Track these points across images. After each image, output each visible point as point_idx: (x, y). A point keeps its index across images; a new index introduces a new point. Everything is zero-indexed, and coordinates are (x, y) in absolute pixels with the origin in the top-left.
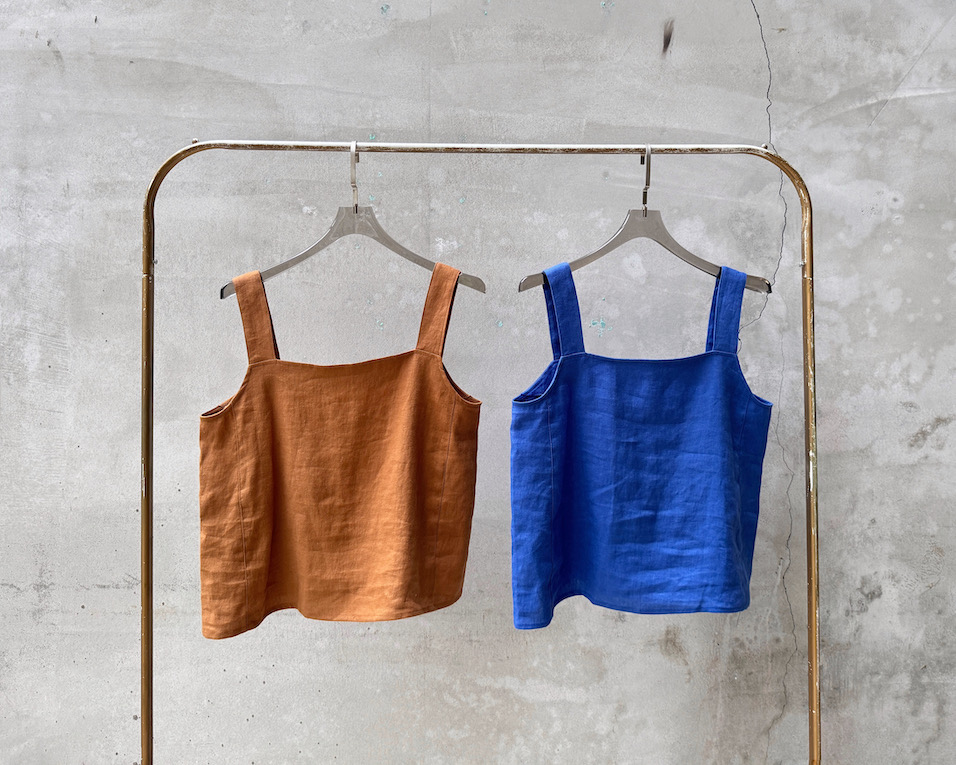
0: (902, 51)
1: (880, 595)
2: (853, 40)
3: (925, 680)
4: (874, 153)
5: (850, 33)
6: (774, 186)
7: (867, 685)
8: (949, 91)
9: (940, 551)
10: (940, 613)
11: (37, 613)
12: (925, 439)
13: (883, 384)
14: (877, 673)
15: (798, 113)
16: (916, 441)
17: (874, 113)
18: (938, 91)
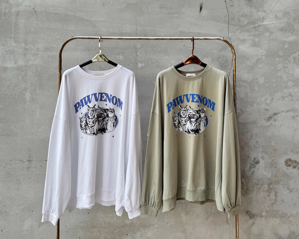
0: (264, 11)
1: (259, 163)
2: (251, 8)
4: (257, 39)
6: (230, 49)
7: (255, 188)
8: (277, 22)
9: (275, 150)
12: (271, 119)
13: (259, 104)
14: (258, 185)
15: (236, 29)
17: (257, 28)
18: (274, 22)
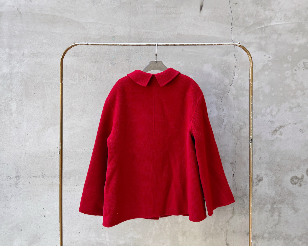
0: (272, 10)
1: (262, 180)
4: (263, 43)
7: (258, 208)
9: (280, 167)
10: (280, 186)
12: (277, 132)
13: (264, 115)
15: (240, 30)
16: (274, 133)
17: (263, 30)
18: (283, 23)
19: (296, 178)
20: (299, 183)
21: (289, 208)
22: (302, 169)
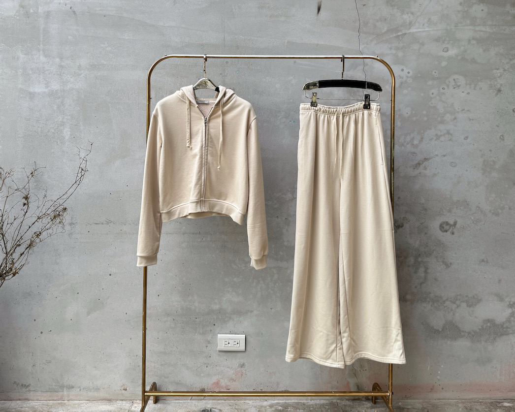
0: (412, 13)
1: (402, 226)
2: (393, 9)
3: (420, 260)
4: (400, 54)
5: (392, 6)
6: (361, 67)
8: (430, 29)
9: (425, 210)
10: (425, 234)
11: (70, 234)
12: (420, 166)
13: (403, 145)
14: (401, 257)
15: (370, 38)
16: (416, 167)
17: (401, 38)
18: (427, 29)
19: (447, 224)
20: (450, 230)
21: (438, 262)
22: (455, 213)
